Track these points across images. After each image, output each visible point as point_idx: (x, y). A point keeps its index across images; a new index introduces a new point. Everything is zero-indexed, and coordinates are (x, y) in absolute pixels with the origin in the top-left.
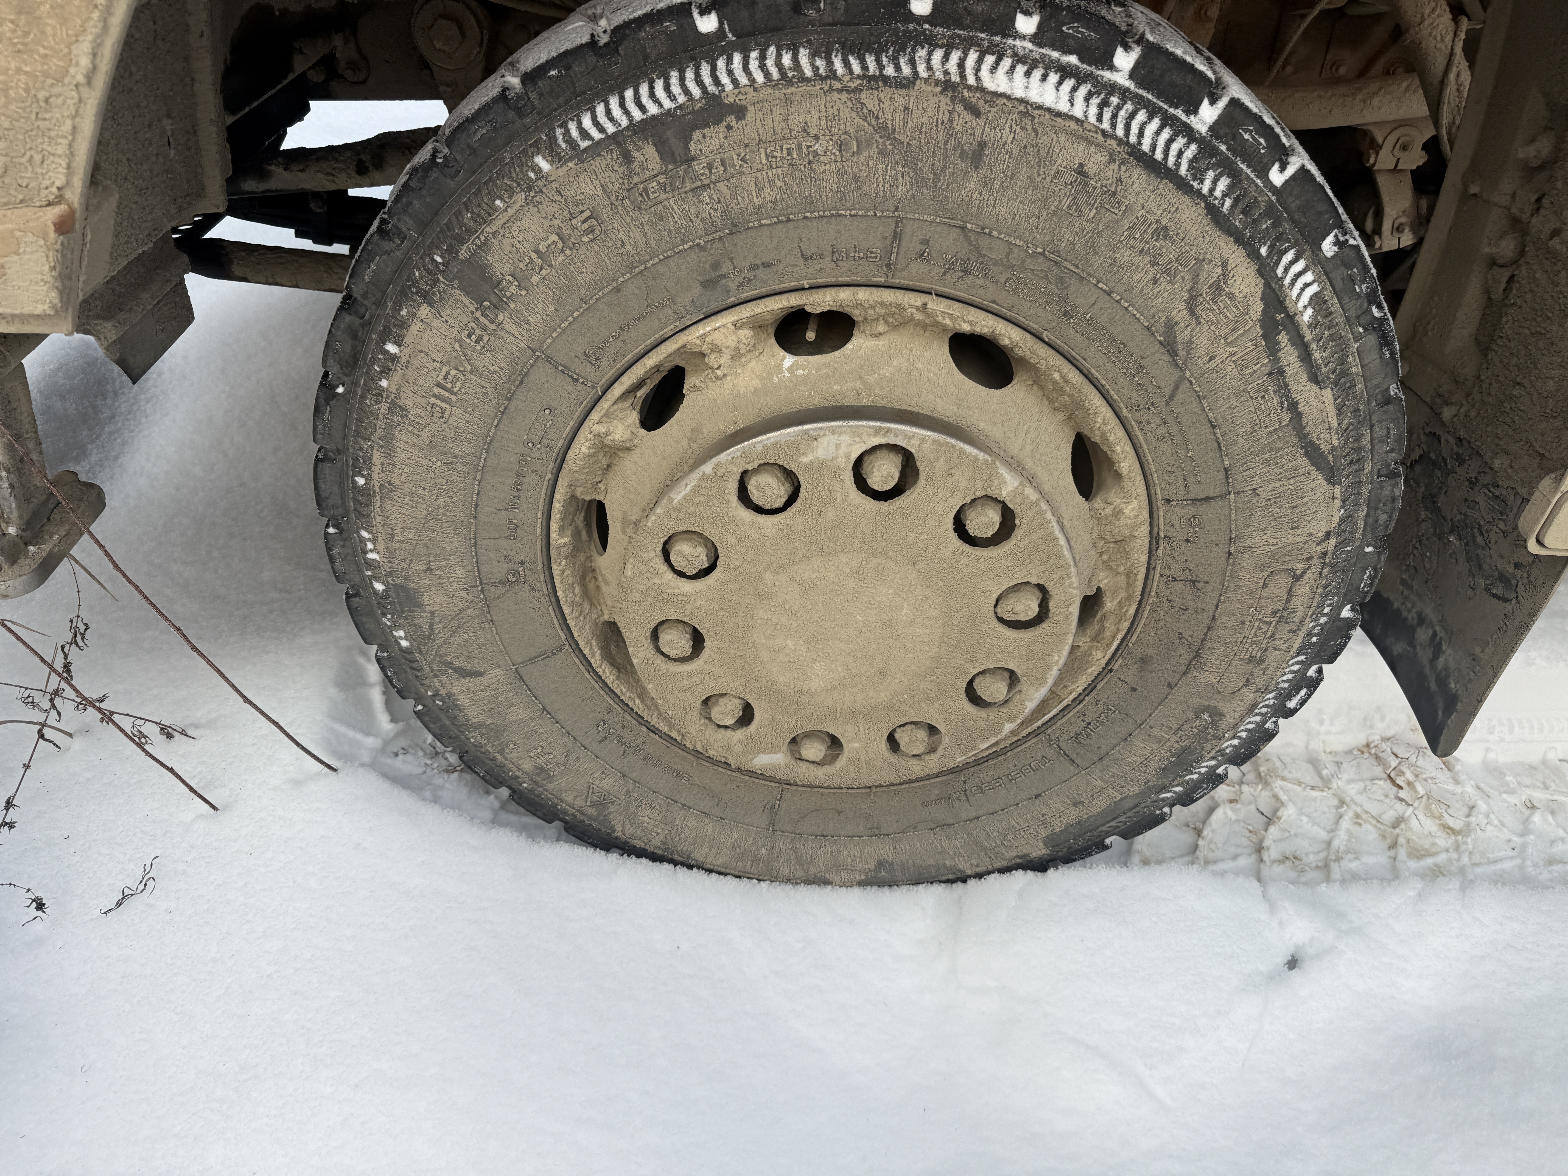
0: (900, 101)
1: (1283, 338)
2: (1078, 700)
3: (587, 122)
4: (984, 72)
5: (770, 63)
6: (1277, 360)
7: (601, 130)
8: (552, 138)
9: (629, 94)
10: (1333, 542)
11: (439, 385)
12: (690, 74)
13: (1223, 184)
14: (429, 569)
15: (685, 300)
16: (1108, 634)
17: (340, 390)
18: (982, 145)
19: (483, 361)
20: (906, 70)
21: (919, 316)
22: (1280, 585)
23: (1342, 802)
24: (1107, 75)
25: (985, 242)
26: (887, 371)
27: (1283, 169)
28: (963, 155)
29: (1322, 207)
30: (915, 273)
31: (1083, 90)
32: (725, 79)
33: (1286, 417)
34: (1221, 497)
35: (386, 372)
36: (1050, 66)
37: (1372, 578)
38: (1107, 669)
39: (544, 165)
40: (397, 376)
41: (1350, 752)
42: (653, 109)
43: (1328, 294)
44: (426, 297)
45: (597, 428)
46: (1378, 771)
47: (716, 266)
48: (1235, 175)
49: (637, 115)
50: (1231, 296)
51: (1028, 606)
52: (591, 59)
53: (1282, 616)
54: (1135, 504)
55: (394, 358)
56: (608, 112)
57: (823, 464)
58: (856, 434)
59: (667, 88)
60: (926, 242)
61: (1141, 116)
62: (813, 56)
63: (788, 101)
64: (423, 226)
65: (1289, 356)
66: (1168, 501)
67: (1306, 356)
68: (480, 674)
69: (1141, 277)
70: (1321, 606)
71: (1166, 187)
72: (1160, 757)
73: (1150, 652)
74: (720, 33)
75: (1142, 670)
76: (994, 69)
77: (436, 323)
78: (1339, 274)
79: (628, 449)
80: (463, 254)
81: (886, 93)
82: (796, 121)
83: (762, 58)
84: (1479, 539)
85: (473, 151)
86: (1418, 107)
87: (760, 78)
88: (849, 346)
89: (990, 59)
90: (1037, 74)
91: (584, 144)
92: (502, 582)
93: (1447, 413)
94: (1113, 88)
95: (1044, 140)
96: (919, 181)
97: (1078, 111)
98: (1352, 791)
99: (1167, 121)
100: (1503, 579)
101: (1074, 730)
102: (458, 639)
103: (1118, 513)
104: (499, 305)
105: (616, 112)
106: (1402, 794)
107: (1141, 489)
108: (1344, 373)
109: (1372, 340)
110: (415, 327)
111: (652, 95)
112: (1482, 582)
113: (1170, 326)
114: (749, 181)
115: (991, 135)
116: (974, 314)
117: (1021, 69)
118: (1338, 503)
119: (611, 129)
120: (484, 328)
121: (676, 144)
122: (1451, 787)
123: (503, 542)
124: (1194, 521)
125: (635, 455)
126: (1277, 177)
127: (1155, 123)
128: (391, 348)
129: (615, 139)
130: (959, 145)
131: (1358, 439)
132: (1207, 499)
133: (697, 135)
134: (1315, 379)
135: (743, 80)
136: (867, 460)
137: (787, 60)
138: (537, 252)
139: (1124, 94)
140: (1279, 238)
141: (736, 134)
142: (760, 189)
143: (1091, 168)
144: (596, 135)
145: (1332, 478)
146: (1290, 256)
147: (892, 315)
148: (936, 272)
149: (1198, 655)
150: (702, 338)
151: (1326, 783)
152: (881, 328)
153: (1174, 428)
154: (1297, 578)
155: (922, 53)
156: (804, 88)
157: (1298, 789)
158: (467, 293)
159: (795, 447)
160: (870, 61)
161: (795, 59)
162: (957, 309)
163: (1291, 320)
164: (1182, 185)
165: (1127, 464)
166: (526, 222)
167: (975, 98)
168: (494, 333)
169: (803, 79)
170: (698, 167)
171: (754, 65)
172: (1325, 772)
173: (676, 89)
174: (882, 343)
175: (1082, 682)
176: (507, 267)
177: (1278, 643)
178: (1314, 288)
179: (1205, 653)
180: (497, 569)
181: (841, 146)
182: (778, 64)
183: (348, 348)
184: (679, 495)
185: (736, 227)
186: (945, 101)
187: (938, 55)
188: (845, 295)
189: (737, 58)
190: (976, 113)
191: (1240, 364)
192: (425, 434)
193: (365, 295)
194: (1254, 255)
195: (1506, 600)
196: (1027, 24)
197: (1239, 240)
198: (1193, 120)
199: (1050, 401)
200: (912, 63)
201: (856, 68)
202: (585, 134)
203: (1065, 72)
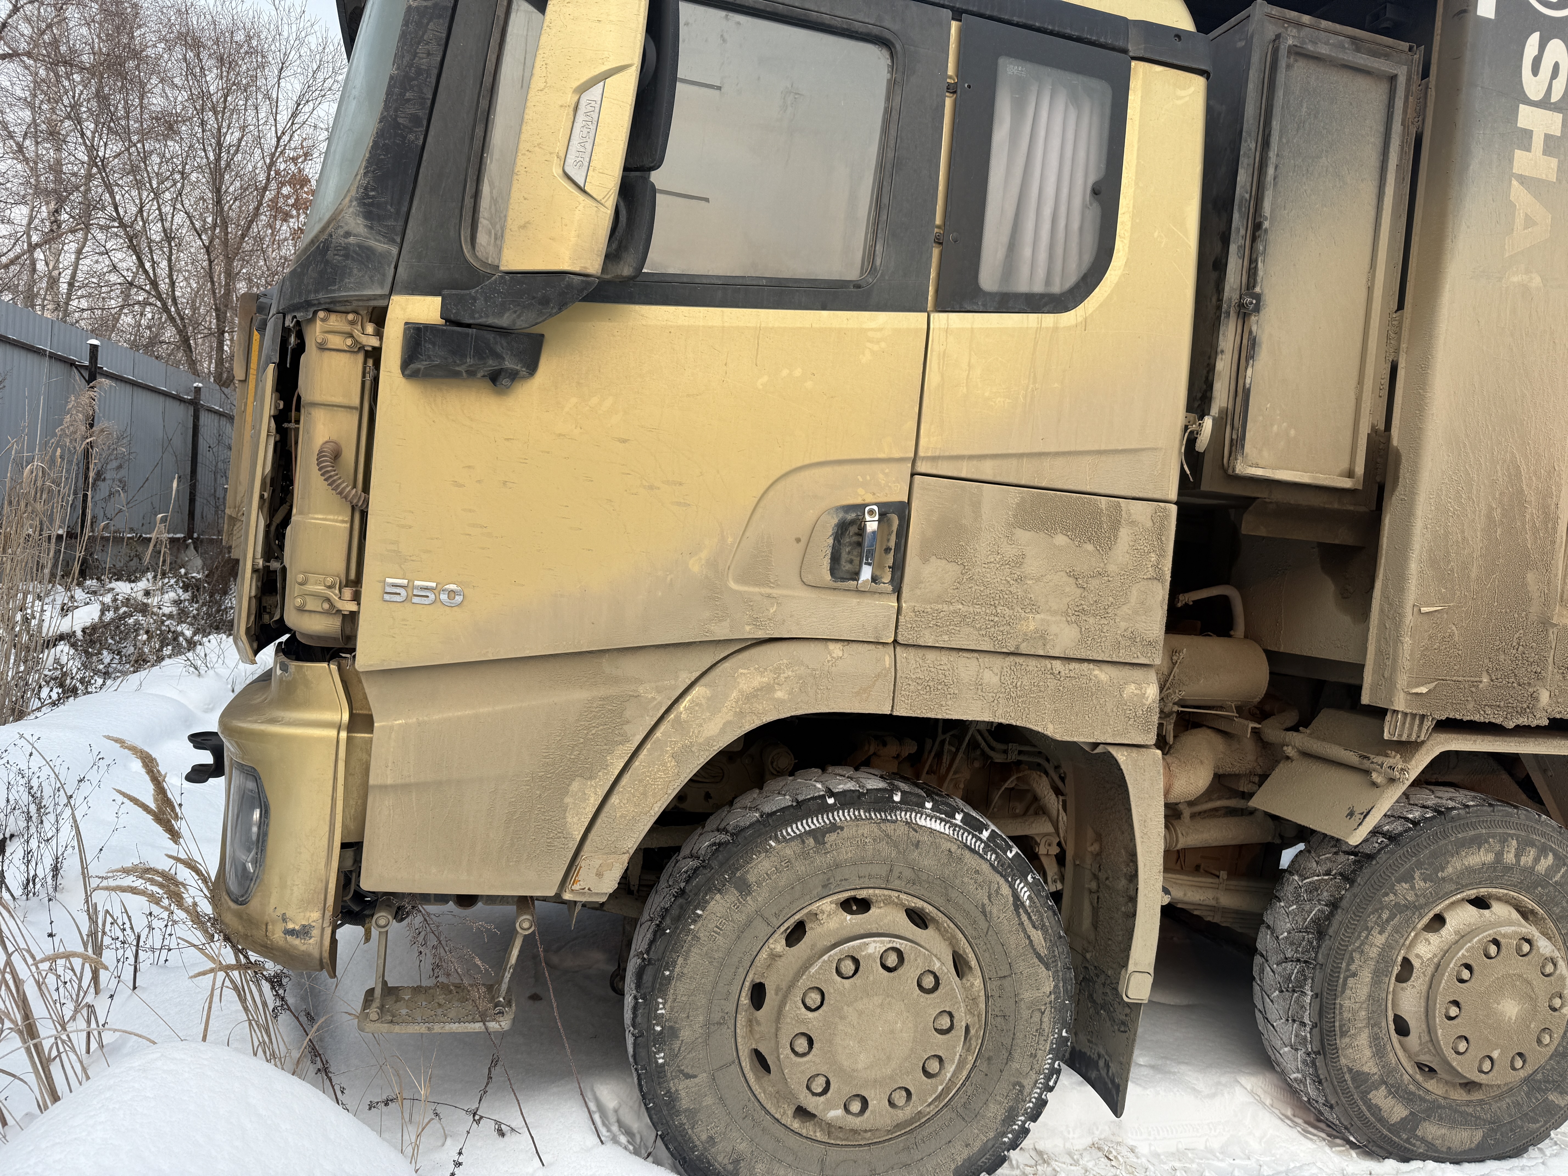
0: (893, 827)
1: (1021, 910)
2: (963, 1085)
3: (789, 830)
4: (918, 819)
5: (851, 814)
6: (1020, 919)
7: (795, 833)
8: (776, 835)
9: (804, 821)
10: (1053, 996)
11: (717, 927)
12: (825, 816)
13: (994, 856)
14: (688, 1017)
15: (815, 892)
16: (973, 1047)
17: (668, 931)
18: (919, 842)
19: (736, 916)
20: (894, 818)
21: (896, 900)
22: (1037, 1017)
23: (1086, 1171)
24: (954, 821)
25: (920, 873)
26: (886, 921)
27: (1011, 852)
28: (913, 845)
29: (1025, 865)
30: (897, 884)
31: (948, 826)
32: (837, 818)
33: (1027, 942)
34: (1010, 976)
35: (694, 922)
36: (937, 818)
37: (1071, 1016)
38: (974, 1066)
39: (773, 844)
40: (699, 924)
41: (1086, 1149)
42: (813, 827)
43: (1033, 895)
44: (719, 891)
45: (772, 946)
46: (1100, 1154)
47: (828, 879)
48: (997, 853)
49: (807, 828)
50: (1002, 895)
51: (945, 1022)
52: (792, 810)
53: (1040, 1031)
54: (978, 981)
55: (699, 916)
56: (797, 827)
57: (870, 955)
58: (882, 942)
59: (818, 820)
60: (901, 873)
61: (966, 834)
62: (865, 812)
63: (857, 826)
64: (721, 865)
65: (1024, 918)
66: (990, 979)
67: (1030, 918)
68: (695, 1077)
69: (972, 887)
70: (1054, 1028)
71: (976, 857)
72: (1001, 1114)
73: (991, 1054)
74: (835, 804)
75: (989, 1064)
76: (920, 818)
77: (722, 901)
78: (1035, 888)
79: (780, 956)
80: (738, 874)
81: (888, 824)
82: (860, 832)
83: (849, 812)
84: (1112, 1009)
85: (746, 838)
86: (1049, 828)
87: (848, 818)
88: (871, 912)
89: (919, 815)
90: (933, 820)
91: (788, 837)
92: (717, 1023)
93: (1088, 956)
94: (956, 825)
95: (937, 841)
96: (899, 852)
97: (947, 832)
98: (1090, 1165)
99: (974, 836)
100: (1123, 1023)
101: (963, 1101)
102: (690, 1055)
103: (972, 985)
104: (749, 893)
105: (800, 827)
106: (1113, 1163)
107: (980, 974)
108: (1044, 925)
109: (1050, 913)
110: (713, 903)
111: (812, 822)
112: (1116, 1027)
113: (983, 905)
114: (843, 850)
115: (921, 839)
116: (916, 900)
117: (928, 819)
118: (1051, 979)
119: (798, 833)
120: (740, 903)
121: (821, 839)
122: (1135, 1160)
123: (722, 1001)
124: (1001, 988)
125: (783, 959)
126: (1010, 855)
127: (970, 836)
128: (699, 912)
129: (800, 836)
130: (911, 841)
131: (1053, 952)
132: (1005, 977)
133: (827, 835)
134: (1034, 927)
135: (843, 819)
136: (884, 955)
137: (857, 813)
138: (767, 874)
139: (960, 827)
140: (1014, 875)
141: (841, 835)
142: (847, 853)
143: (953, 850)
144: (793, 834)
145: (1048, 969)
146: (1018, 881)
147: (886, 899)
148: (903, 884)
149: (1010, 1053)
150: (818, 907)
151: (1076, 1163)
152: (882, 905)
153: (989, 946)
154: (1043, 1013)
155: (898, 813)
156: (863, 822)
157: (1064, 1166)
158: (737, 889)
159: (860, 948)
160: (883, 814)
161: (859, 812)
162: (910, 898)
163: (1023, 904)
164: (981, 856)
165: (973, 963)
166: (764, 863)
167: (916, 827)
168: (744, 905)
169: (862, 819)
170: (828, 846)
171: (846, 814)
172: (1075, 1157)
173: (821, 821)
174: (882, 910)
175: (965, 1073)
176: (754, 879)
177: (1041, 1046)
178: (1028, 893)
179: (1013, 1052)
180: (716, 1017)
181: (874, 840)
182: (854, 814)
183: (677, 912)
184: (813, 970)
185: (838, 866)
186: (906, 827)
187: (903, 813)
188: (871, 891)
189: (841, 812)
190: (917, 832)
191: (1009, 920)
192: (705, 949)
193: (691, 891)
194: (1007, 880)
195: (1126, 1032)
196: (929, 805)
197: (1001, 875)
198: (981, 836)
199: (943, 936)
200: (896, 815)
201: (879, 817)
202: (788, 834)
203: (942, 820)
